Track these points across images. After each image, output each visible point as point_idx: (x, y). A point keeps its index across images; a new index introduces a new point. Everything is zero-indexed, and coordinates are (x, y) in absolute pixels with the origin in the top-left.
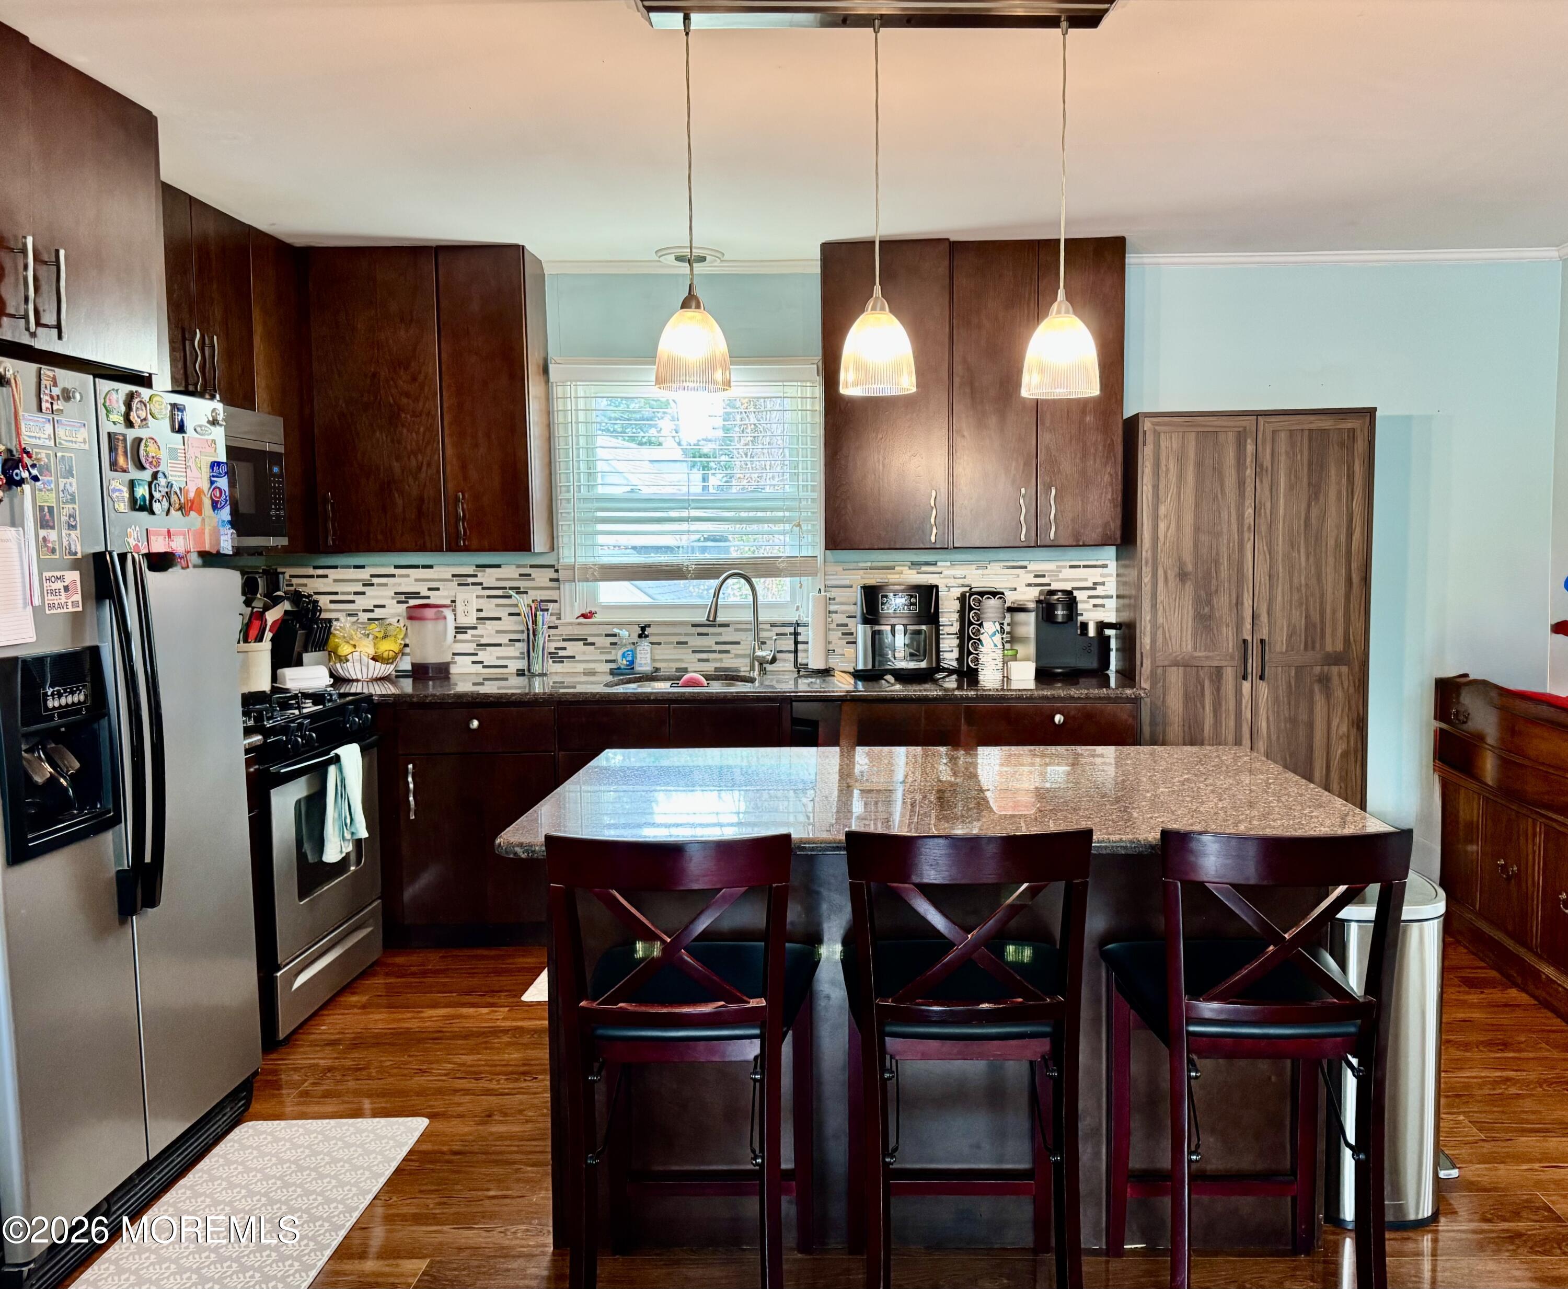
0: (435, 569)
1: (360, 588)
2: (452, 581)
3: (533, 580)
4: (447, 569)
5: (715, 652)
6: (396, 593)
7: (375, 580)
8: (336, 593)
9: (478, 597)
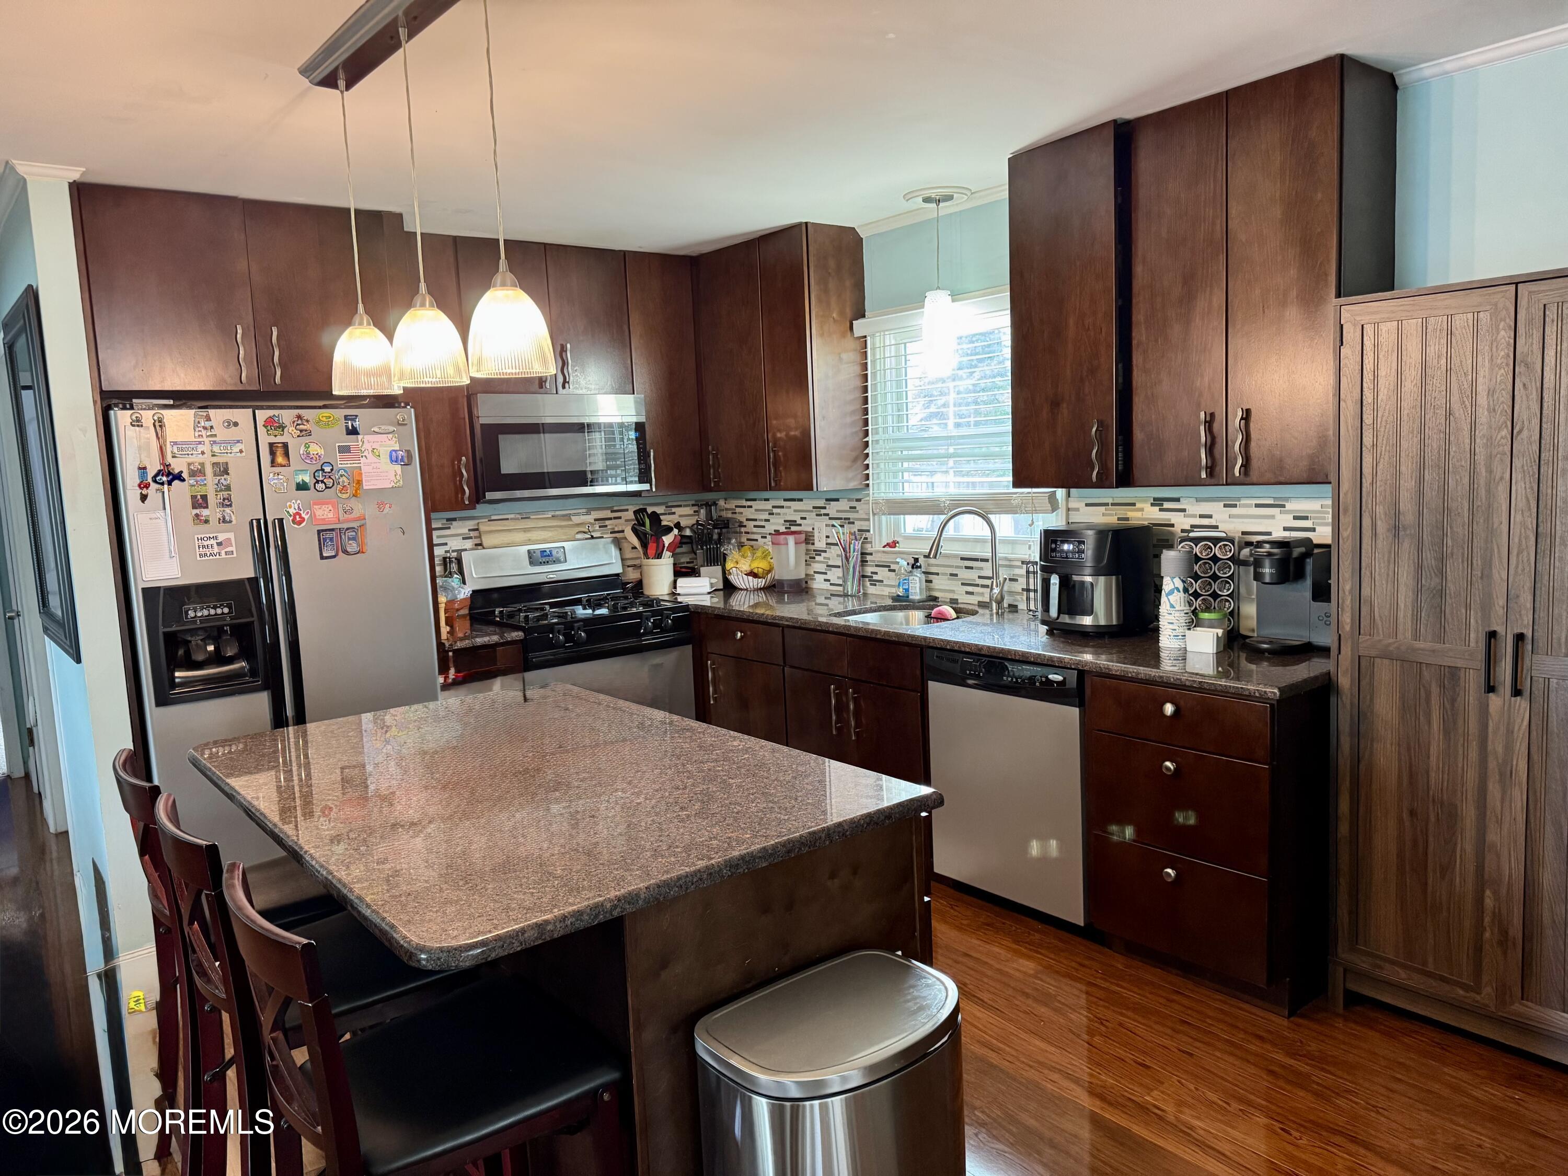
0: (805, 501)
1: (767, 516)
2: (812, 511)
3: (857, 512)
4: (810, 502)
5: (977, 585)
6: (785, 521)
7: (775, 511)
8: (755, 520)
9: (827, 525)
